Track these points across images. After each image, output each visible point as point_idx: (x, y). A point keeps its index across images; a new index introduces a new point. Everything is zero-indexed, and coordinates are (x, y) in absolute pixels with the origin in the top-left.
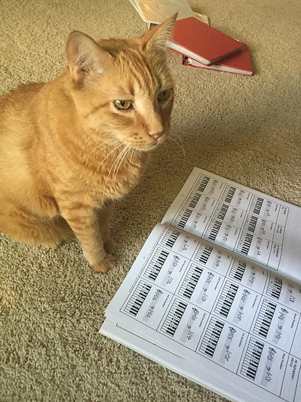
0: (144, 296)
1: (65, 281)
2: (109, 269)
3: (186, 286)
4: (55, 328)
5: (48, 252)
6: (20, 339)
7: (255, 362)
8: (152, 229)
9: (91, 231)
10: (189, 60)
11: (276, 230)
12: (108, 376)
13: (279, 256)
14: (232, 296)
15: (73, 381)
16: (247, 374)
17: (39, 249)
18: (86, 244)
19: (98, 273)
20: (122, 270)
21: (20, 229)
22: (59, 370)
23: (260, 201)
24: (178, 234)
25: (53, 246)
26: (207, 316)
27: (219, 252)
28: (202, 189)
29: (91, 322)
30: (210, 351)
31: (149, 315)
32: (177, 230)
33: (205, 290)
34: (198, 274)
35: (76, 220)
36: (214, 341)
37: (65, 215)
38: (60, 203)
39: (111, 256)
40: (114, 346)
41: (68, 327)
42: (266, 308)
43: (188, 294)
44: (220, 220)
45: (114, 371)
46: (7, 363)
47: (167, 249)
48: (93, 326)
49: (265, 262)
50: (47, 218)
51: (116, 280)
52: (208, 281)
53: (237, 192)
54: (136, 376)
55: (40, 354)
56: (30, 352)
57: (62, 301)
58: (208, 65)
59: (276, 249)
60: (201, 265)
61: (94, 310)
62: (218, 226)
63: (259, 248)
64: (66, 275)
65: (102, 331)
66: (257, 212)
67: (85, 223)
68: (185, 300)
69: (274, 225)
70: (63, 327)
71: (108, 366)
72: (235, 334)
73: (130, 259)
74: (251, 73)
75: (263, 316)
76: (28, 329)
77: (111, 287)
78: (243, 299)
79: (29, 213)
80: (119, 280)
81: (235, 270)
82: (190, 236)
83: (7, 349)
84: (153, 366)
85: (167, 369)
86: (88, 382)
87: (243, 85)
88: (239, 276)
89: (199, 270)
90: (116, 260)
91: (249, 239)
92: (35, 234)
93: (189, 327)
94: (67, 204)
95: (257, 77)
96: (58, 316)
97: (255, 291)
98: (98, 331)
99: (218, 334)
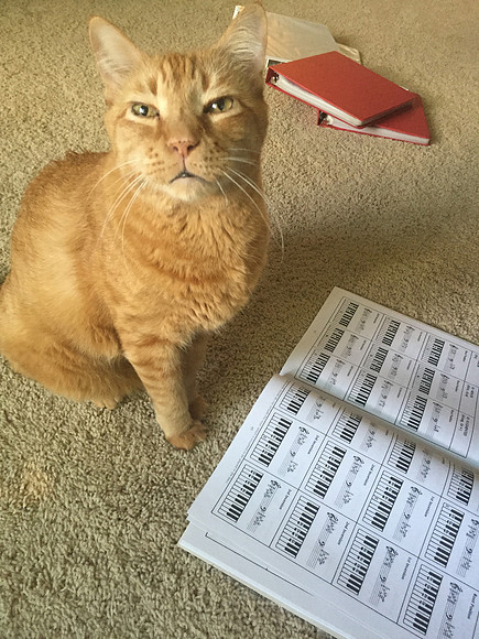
0: (250, 489)
1: (126, 460)
2: (196, 444)
3: (318, 476)
4: (108, 535)
5: (101, 413)
6: (53, 551)
7: (427, 606)
8: (265, 383)
9: (171, 382)
10: (329, 117)
11: (464, 393)
12: (190, 616)
13: (469, 435)
14: (393, 497)
15: (136, 622)
16: (415, 625)
17: (88, 408)
18: (161, 403)
19: (178, 450)
20: (216, 448)
21: (60, 376)
22: (113, 603)
23: (439, 345)
24: (307, 393)
25: (110, 405)
26: (350, 528)
27: (373, 425)
28: (345, 322)
29: (166, 529)
30: (355, 585)
31: (257, 521)
32: (306, 387)
33: (349, 485)
34: (338, 458)
35: (147, 363)
36: (362, 568)
37: (131, 356)
38: (123, 337)
39: (200, 423)
40: (201, 569)
41: (129, 535)
42: (447, 518)
43: (321, 490)
44: (374, 373)
45: (200, 610)
46: (31, 588)
47: (289, 416)
48: (168, 535)
49: (447, 444)
50: (103, 359)
51: (207, 463)
52: (354, 471)
53: (402, 328)
54: (235, 619)
55: (84, 576)
56: (69, 573)
57: (121, 491)
58: (359, 127)
59: (464, 423)
60: (343, 444)
61: (171, 510)
62: (370, 382)
63: (436, 420)
64: (128, 452)
65: (182, 544)
66: (434, 361)
67: (160, 369)
68: (316, 500)
69: (461, 384)
70: (121, 534)
71: (192, 600)
72: (396, 559)
73: (229, 430)
74: (426, 141)
75: (441, 532)
76: (66, 534)
77: (199, 473)
78: (410, 501)
79: (75, 351)
80: (211, 462)
81: (398, 454)
82: (326, 396)
83: (34, 566)
84: (263, 604)
85: (285, 610)
86: (159, 625)
87: (413, 159)
88: (404, 465)
89: (340, 453)
90: (207, 431)
91: (421, 405)
92: (84, 385)
93: (322, 544)
94: (135, 337)
95: (435, 146)
96: (115, 516)
97: (430, 489)
98: (176, 543)
99: (368, 557)
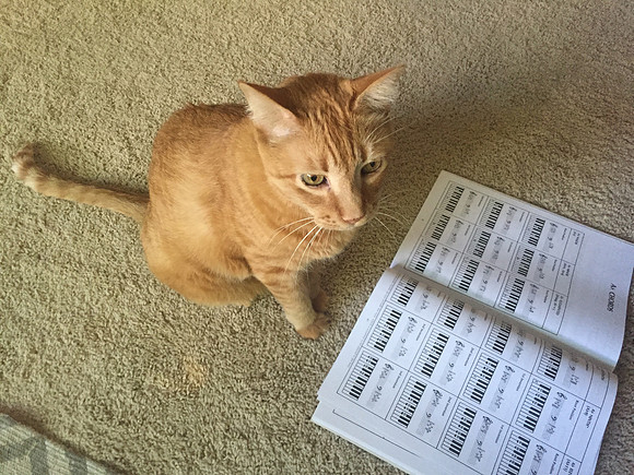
0: (368, 372)
1: (264, 351)
2: (321, 334)
3: (425, 359)
4: (255, 414)
5: (240, 310)
6: (214, 428)
7: (516, 464)
9: (295, 294)
11: (560, 272)
13: (561, 313)
14: (489, 375)
17: (229, 307)
18: (289, 307)
20: (338, 336)
22: (264, 468)
26: (453, 402)
28: (451, 208)
29: (301, 408)
30: (456, 448)
31: (375, 399)
33: (452, 366)
34: (443, 343)
35: (275, 284)
36: (462, 434)
40: (331, 439)
41: (272, 413)
42: (536, 391)
43: (428, 370)
44: (476, 259)
45: (332, 471)
46: (201, 458)
47: (399, 308)
48: (303, 412)
49: (540, 323)
50: (236, 280)
51: (331, 350)
52: (456, 353)
53: (505, 209)
55: (240, 447)
56: (228, 445)
57: (263, 378)
59: (558, 303)
61: (304, 391)
62: (473, 267)
63: (532, 302)
64: (265, 344)
65: (314, 419)
66: (534, 242)
67: (286, 287)
68: (423, 379)
69: (558, 262)
70: (266, 413)
71: (324, 464)
72: (491, 426)
73: (349, 319)
75: (531, 403)
76: (223, 415)
77: (325, 359)
80: (334, 349)
81: (494, 338)
83: (201, 441)
84: (381, 465)
85: (399, 470)
89: (444, 338)
91: (519, 287)
93: (429, 416)
94: (263, 267)
96: (259, 399)
97: (522, 367)
98: (310, 418)
99: (467, 426)
